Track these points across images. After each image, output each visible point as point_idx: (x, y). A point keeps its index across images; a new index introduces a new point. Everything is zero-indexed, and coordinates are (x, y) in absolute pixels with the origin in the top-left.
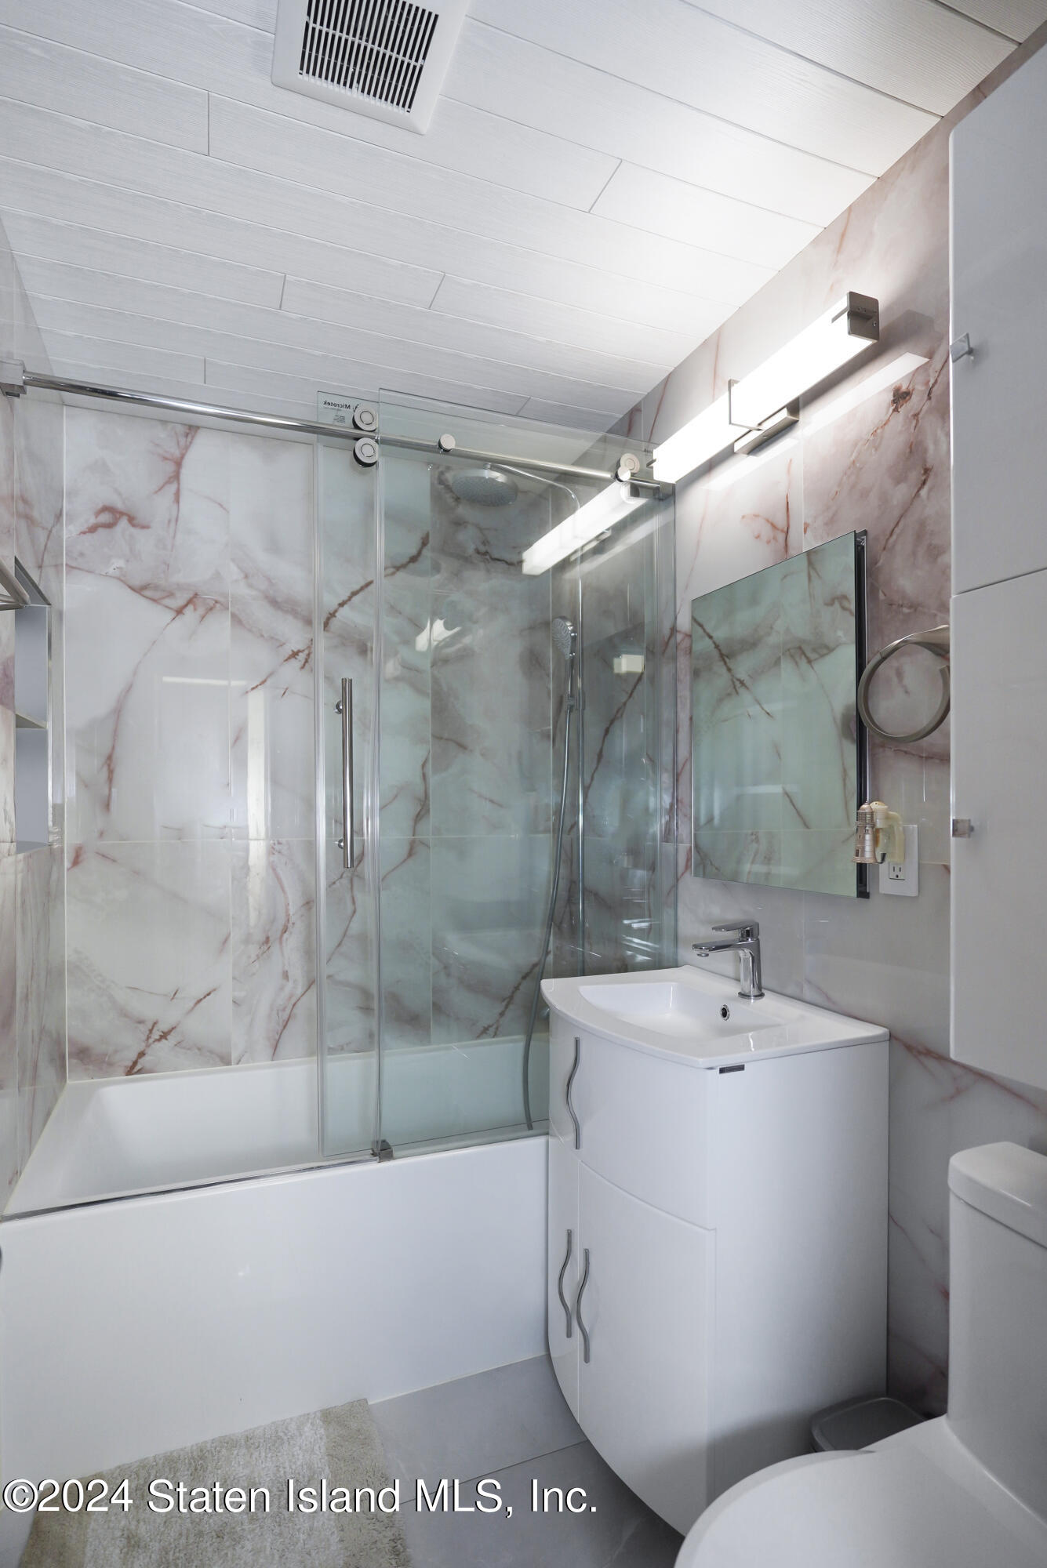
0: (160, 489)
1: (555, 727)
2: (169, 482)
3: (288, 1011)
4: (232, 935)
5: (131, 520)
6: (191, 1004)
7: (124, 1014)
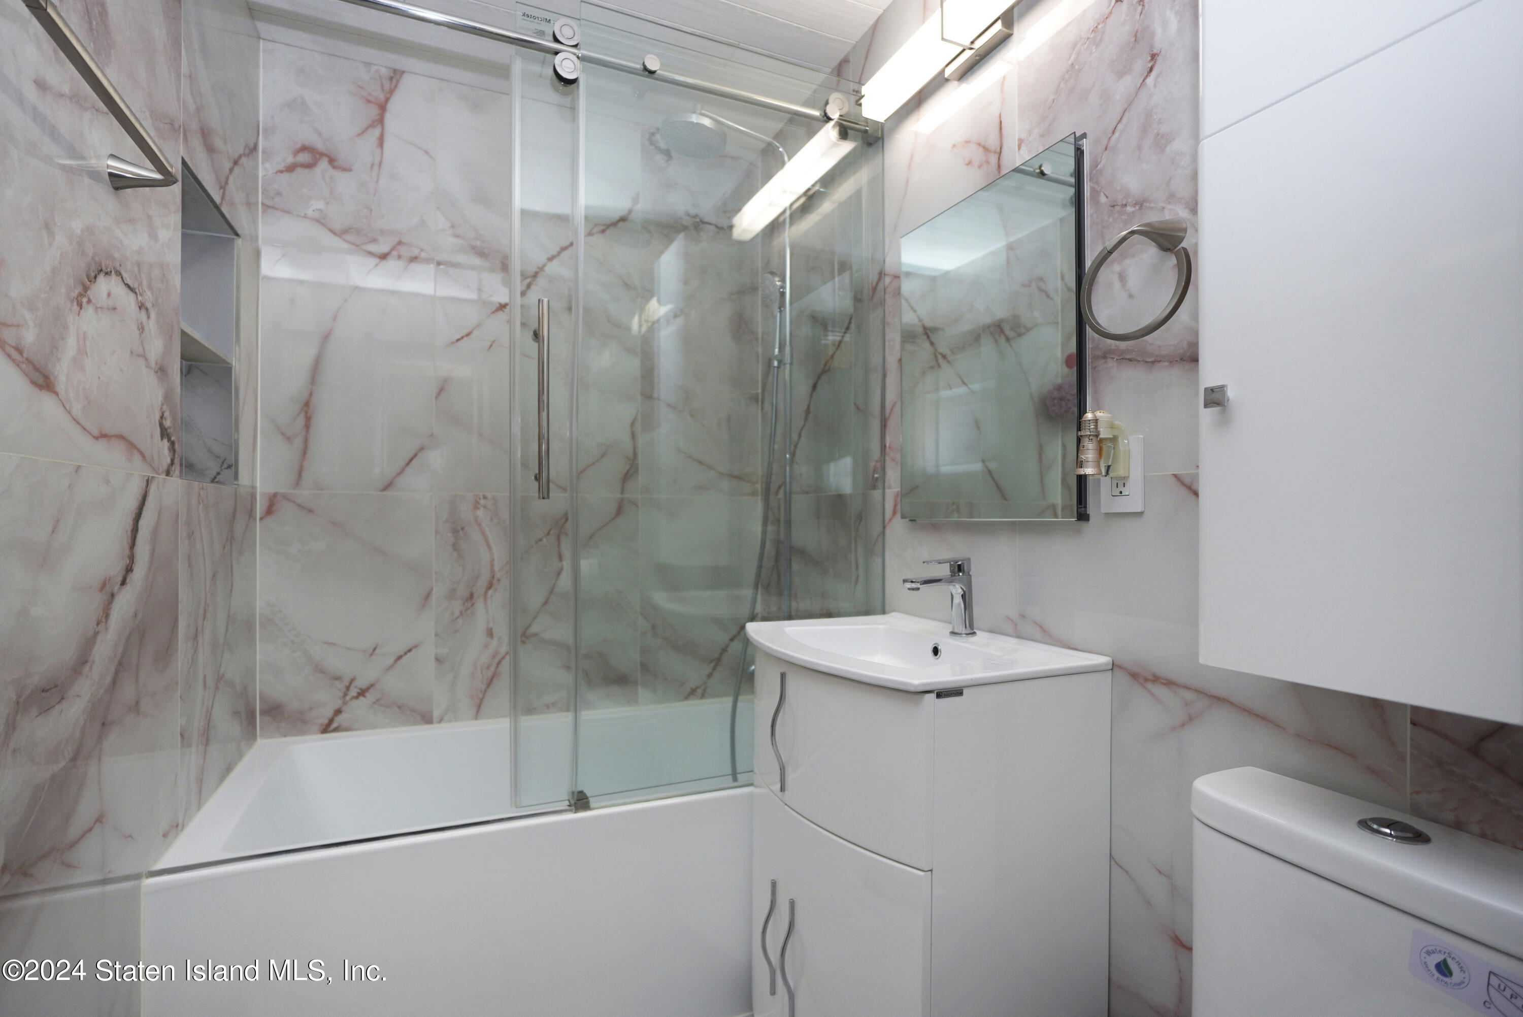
0: (363, 132)
1: (763, 390)
2: (372, 125)
3: (493, 669)
4: (434, 591)
5: (332, 161)
6: (391, 660)
7: (319, 669)
